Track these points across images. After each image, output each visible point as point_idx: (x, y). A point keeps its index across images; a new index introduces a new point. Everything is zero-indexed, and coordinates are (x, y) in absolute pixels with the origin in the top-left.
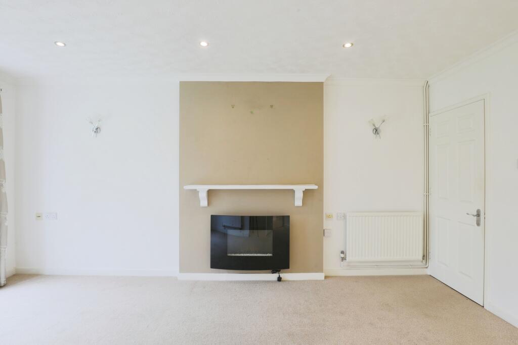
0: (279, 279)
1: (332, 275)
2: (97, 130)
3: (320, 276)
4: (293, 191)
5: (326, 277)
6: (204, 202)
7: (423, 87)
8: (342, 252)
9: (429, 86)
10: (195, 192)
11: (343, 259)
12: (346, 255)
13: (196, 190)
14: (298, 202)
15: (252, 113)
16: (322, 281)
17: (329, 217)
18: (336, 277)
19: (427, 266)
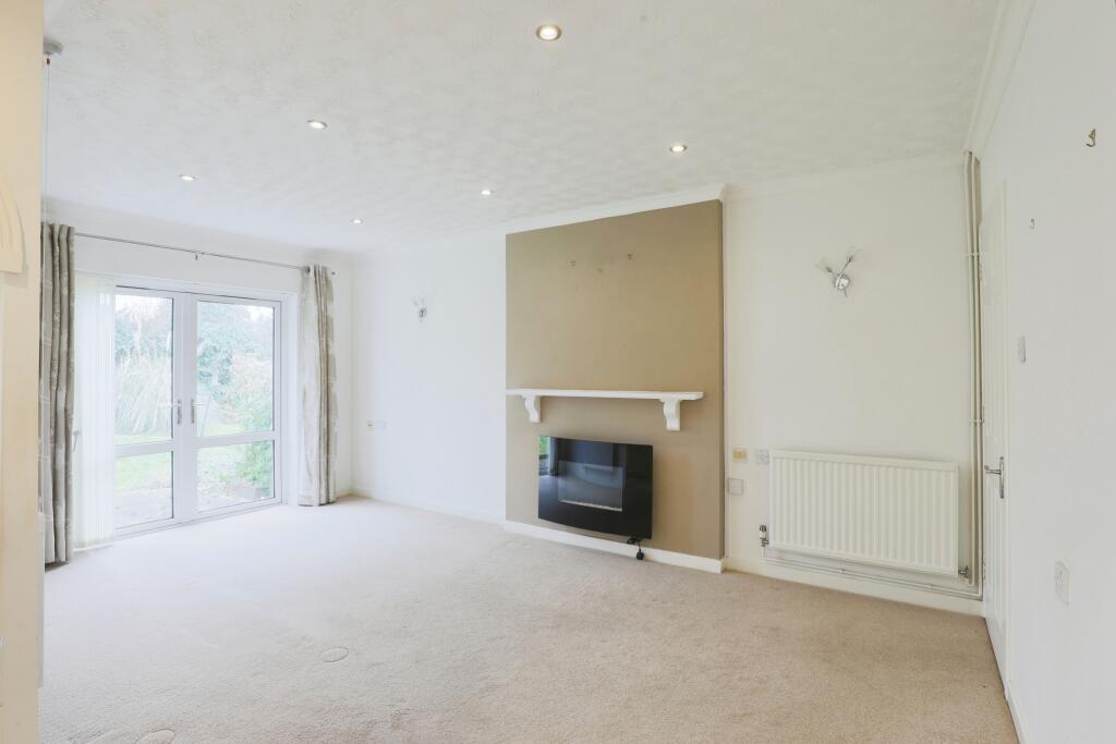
0: (640, 556)
1: (740, 569)
2: (422, 312)
3: (713, 565)
4: (658, 404)
5: (725, 570)
6: (534, 416)
7: (963, 166)
8: (764, 529)
9: (977, 162)
10: (521, 399)
11: (765, 541)
12: (767, 535)
13: (521, 397)
14: (673, 424)
15: (600, 270)
16: (716, 575)
17: (740, 455)
18: (746, 574)
19: (979, 595)
